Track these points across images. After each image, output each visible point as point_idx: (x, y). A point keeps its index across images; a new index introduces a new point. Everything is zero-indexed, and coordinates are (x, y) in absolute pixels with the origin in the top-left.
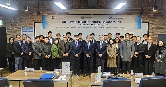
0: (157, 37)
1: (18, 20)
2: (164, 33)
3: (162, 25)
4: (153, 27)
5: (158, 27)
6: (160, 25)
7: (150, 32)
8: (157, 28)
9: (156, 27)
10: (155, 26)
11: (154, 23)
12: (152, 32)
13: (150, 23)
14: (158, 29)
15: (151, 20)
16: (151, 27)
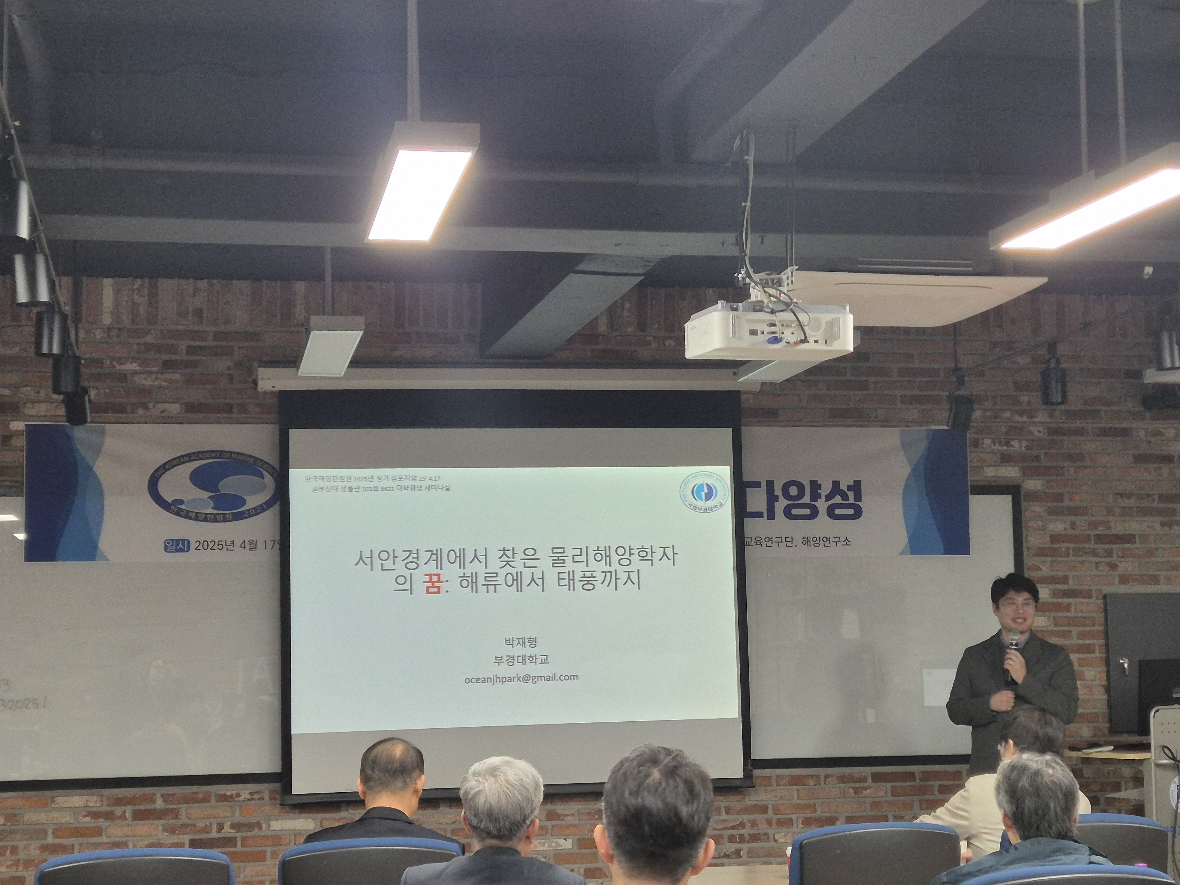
0: (1099, 617)
2: (1155, 579)
3: (1126, 512)
4: (1058, 526)
5: (1101, 530)
6: (1110, 511)
8: (1087, 539)
9: (1078, 532)
10: (1073, 525)
11: (1059, 497)
12: (1053, 580)
13: (1032, 497)
14: (1101, 548)
15: (1035, 464)
16: (1044, 528)
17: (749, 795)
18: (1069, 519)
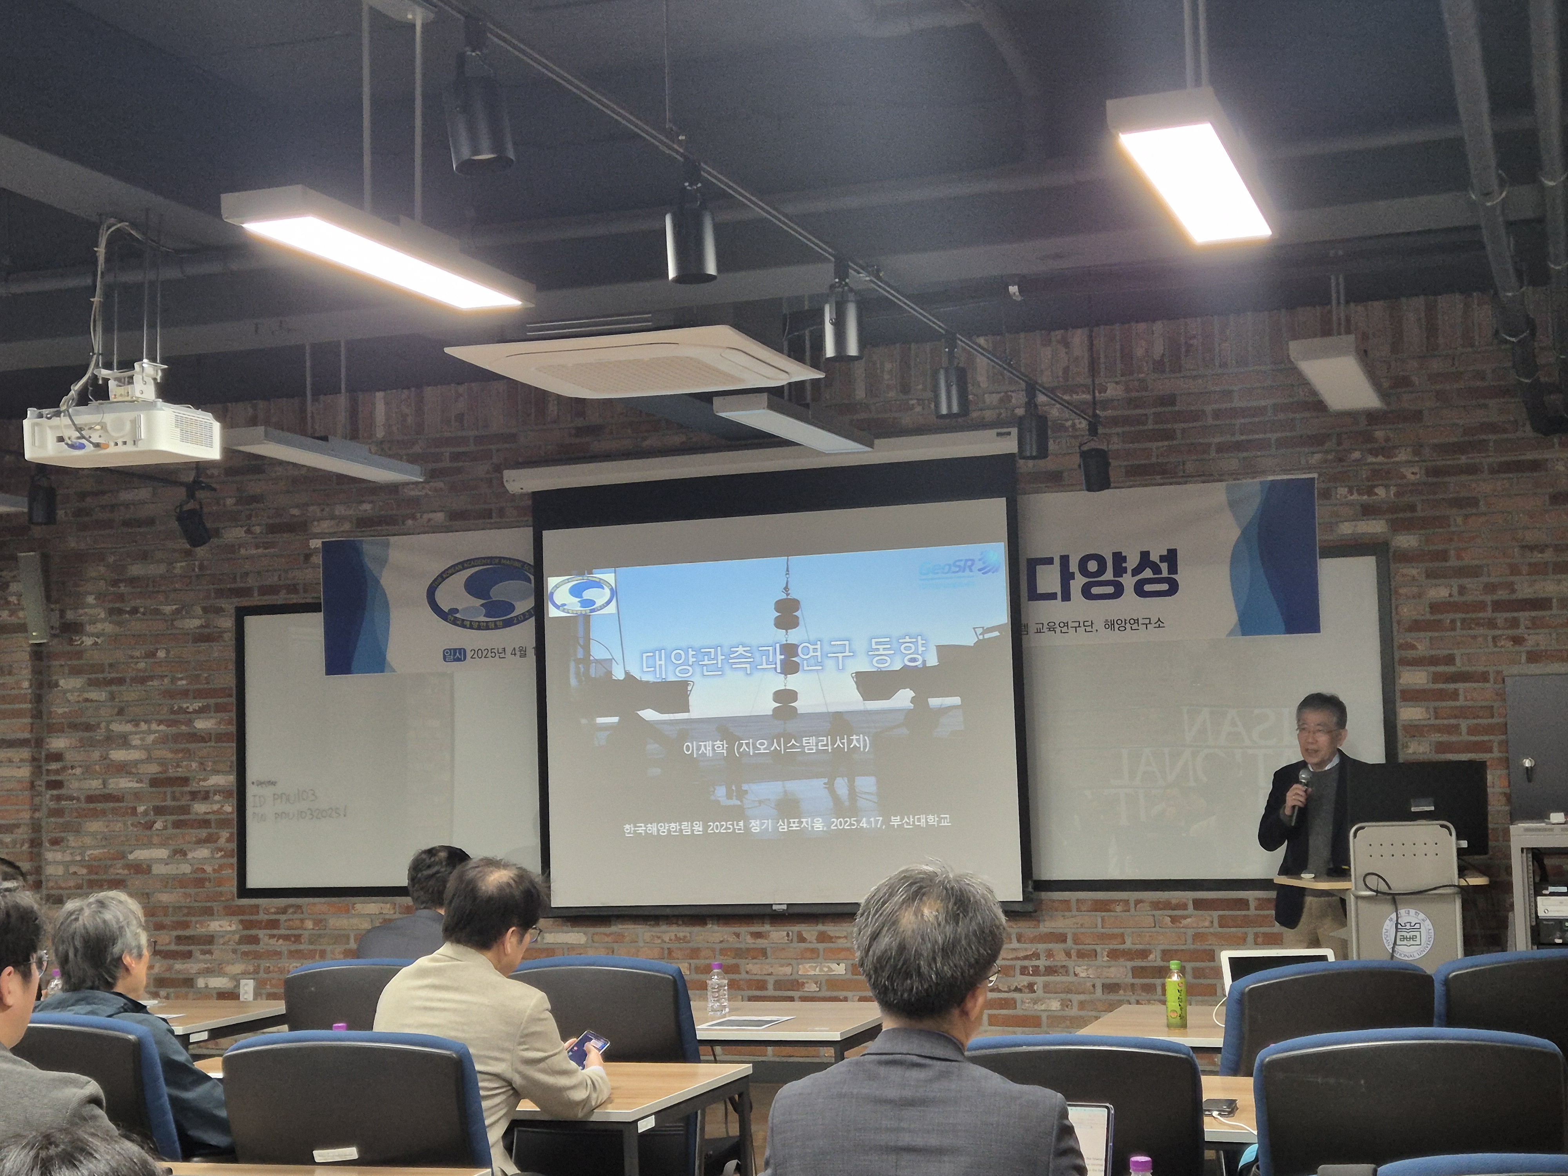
0: (1499, 706)
1: (90, 599)
3: (1538, 570)
4: (1440, 592)
5: (1502, 594)
6: (1515, 570)
7: (1410, 654)
8: (1480, 606)
9: (1469, 598)
10: (1462, 590)
11: (1443, 556)
12: (1433, 661)
13: (1405, 557)
14: (1502, 617)
15: (1409, 515)
16: (1420, 596)
17: (1044, 921)
18: (1455, 583)
